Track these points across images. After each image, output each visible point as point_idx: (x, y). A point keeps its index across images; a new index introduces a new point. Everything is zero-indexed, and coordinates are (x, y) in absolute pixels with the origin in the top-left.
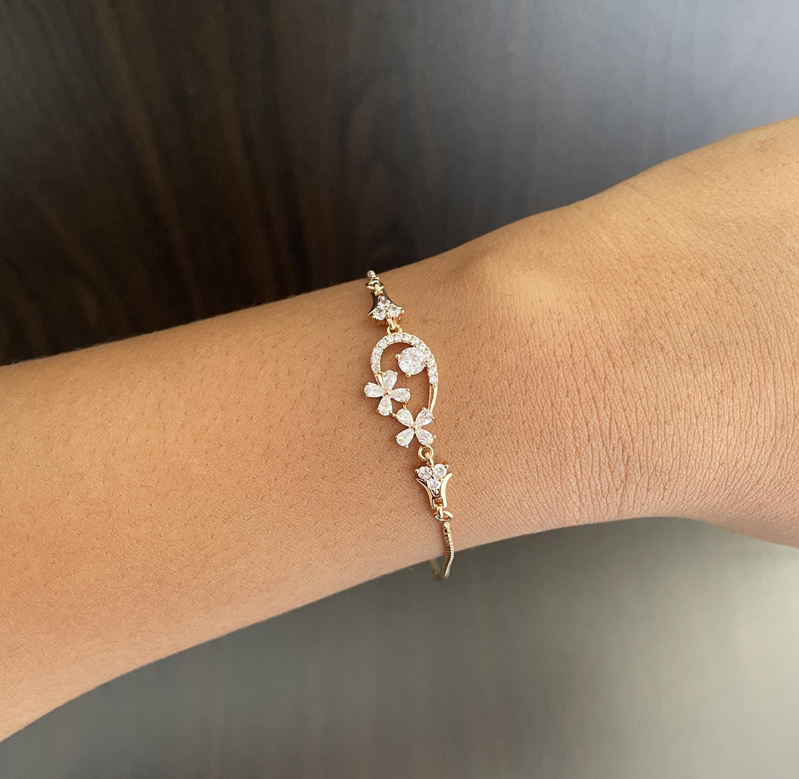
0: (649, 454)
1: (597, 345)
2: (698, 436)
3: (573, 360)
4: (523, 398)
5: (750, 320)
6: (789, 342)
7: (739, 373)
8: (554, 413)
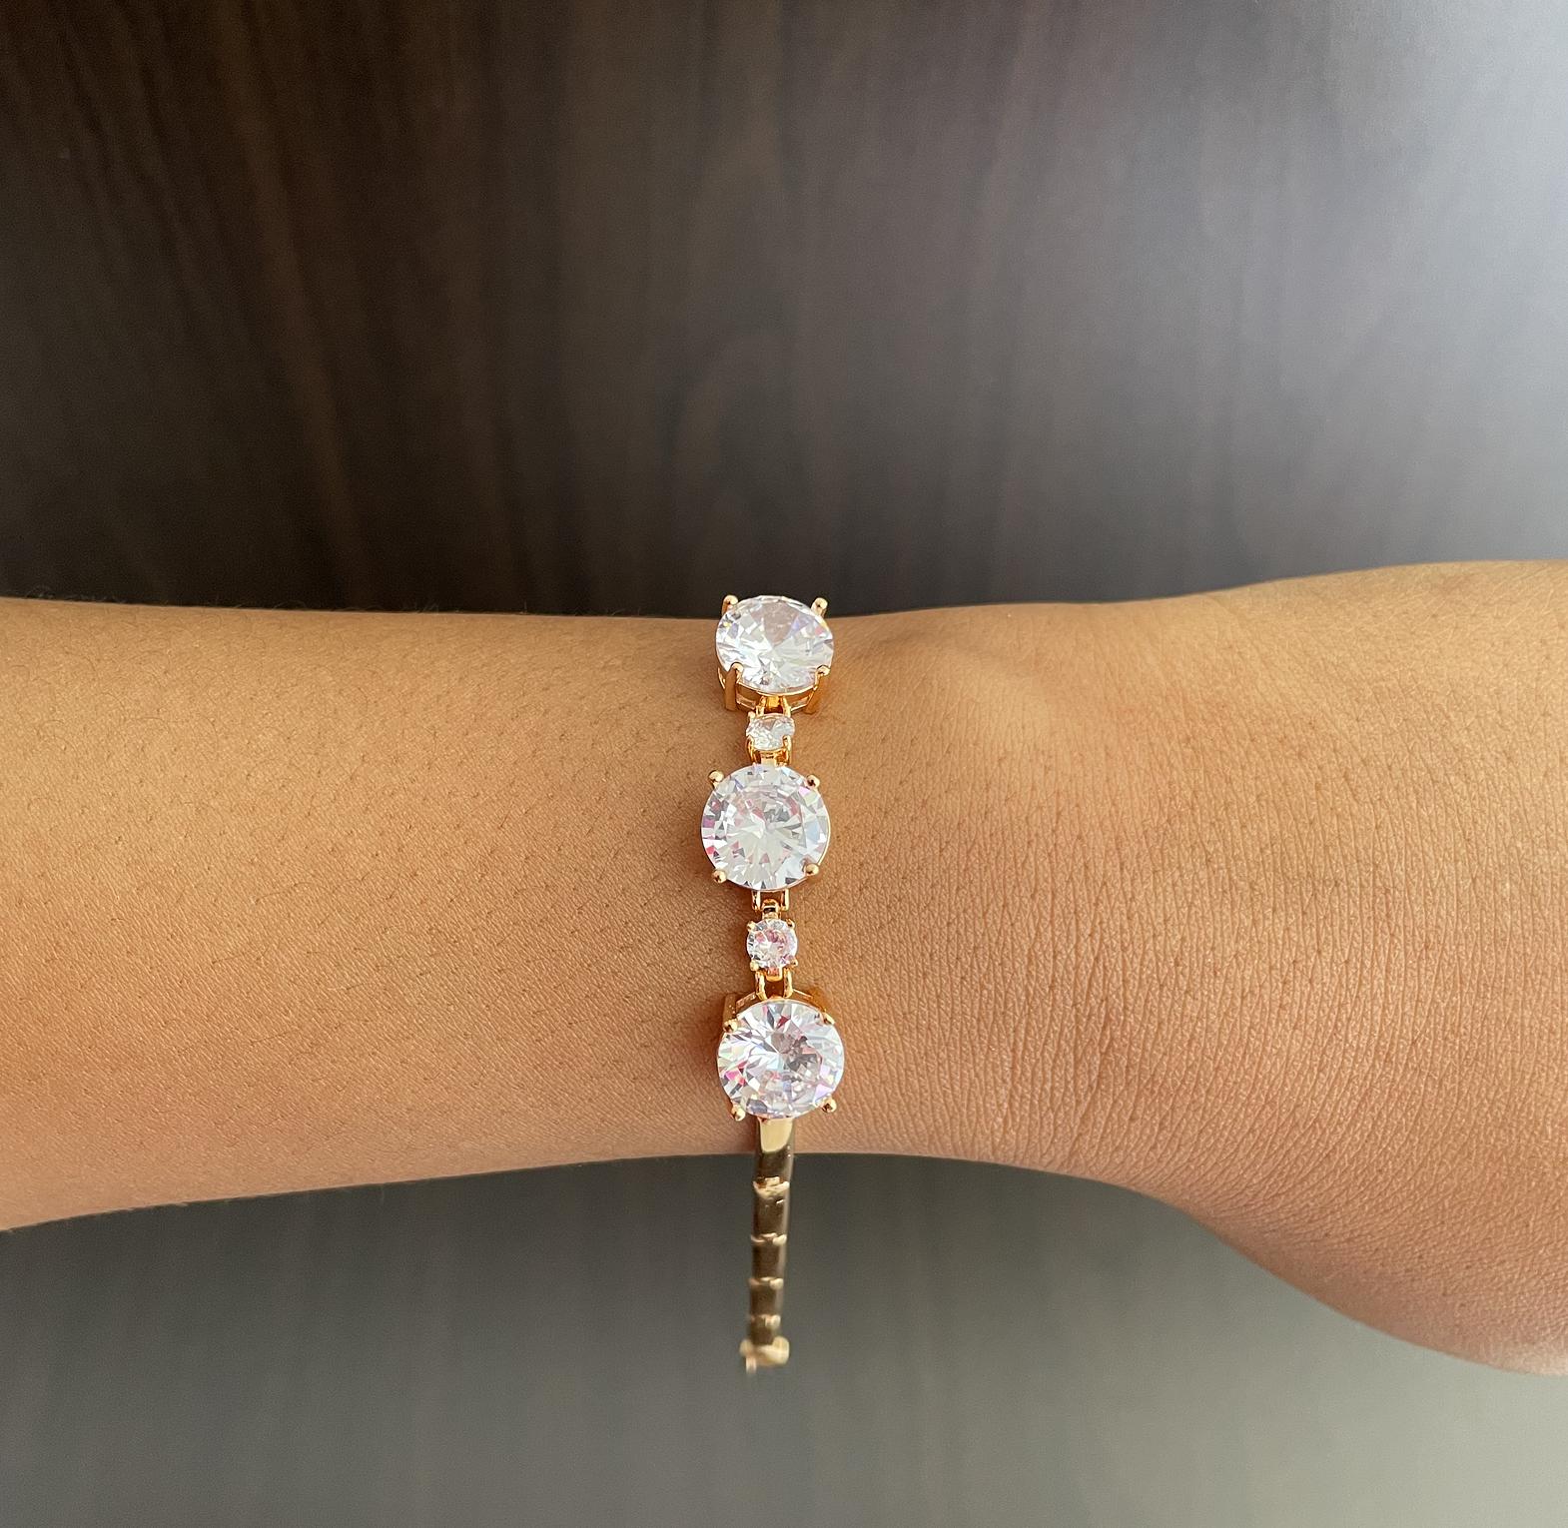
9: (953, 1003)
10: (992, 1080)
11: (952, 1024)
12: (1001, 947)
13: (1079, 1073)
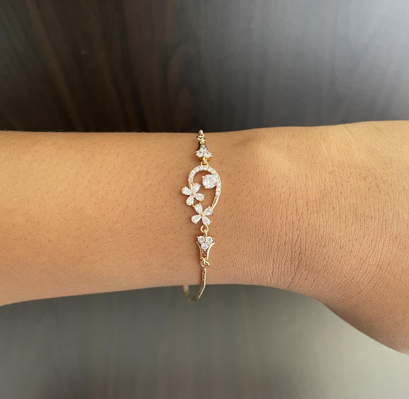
0: (312, 260)
1: (302, 197)
2: (338, 258)
3: (289, 201)
4: (259, 214)
5: (381, 208)
6: (397, 225)
7: (368, 233)
8: (272, 225)
9: (256, 248)
10: (267, 268)
11: (256, 253)
12: (270, 233)
13: (291, 266)
